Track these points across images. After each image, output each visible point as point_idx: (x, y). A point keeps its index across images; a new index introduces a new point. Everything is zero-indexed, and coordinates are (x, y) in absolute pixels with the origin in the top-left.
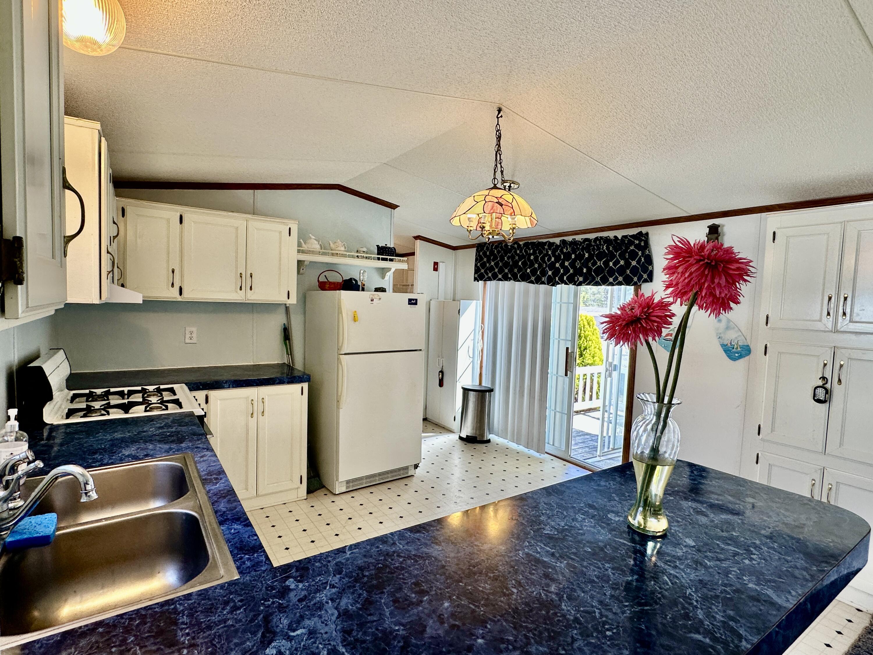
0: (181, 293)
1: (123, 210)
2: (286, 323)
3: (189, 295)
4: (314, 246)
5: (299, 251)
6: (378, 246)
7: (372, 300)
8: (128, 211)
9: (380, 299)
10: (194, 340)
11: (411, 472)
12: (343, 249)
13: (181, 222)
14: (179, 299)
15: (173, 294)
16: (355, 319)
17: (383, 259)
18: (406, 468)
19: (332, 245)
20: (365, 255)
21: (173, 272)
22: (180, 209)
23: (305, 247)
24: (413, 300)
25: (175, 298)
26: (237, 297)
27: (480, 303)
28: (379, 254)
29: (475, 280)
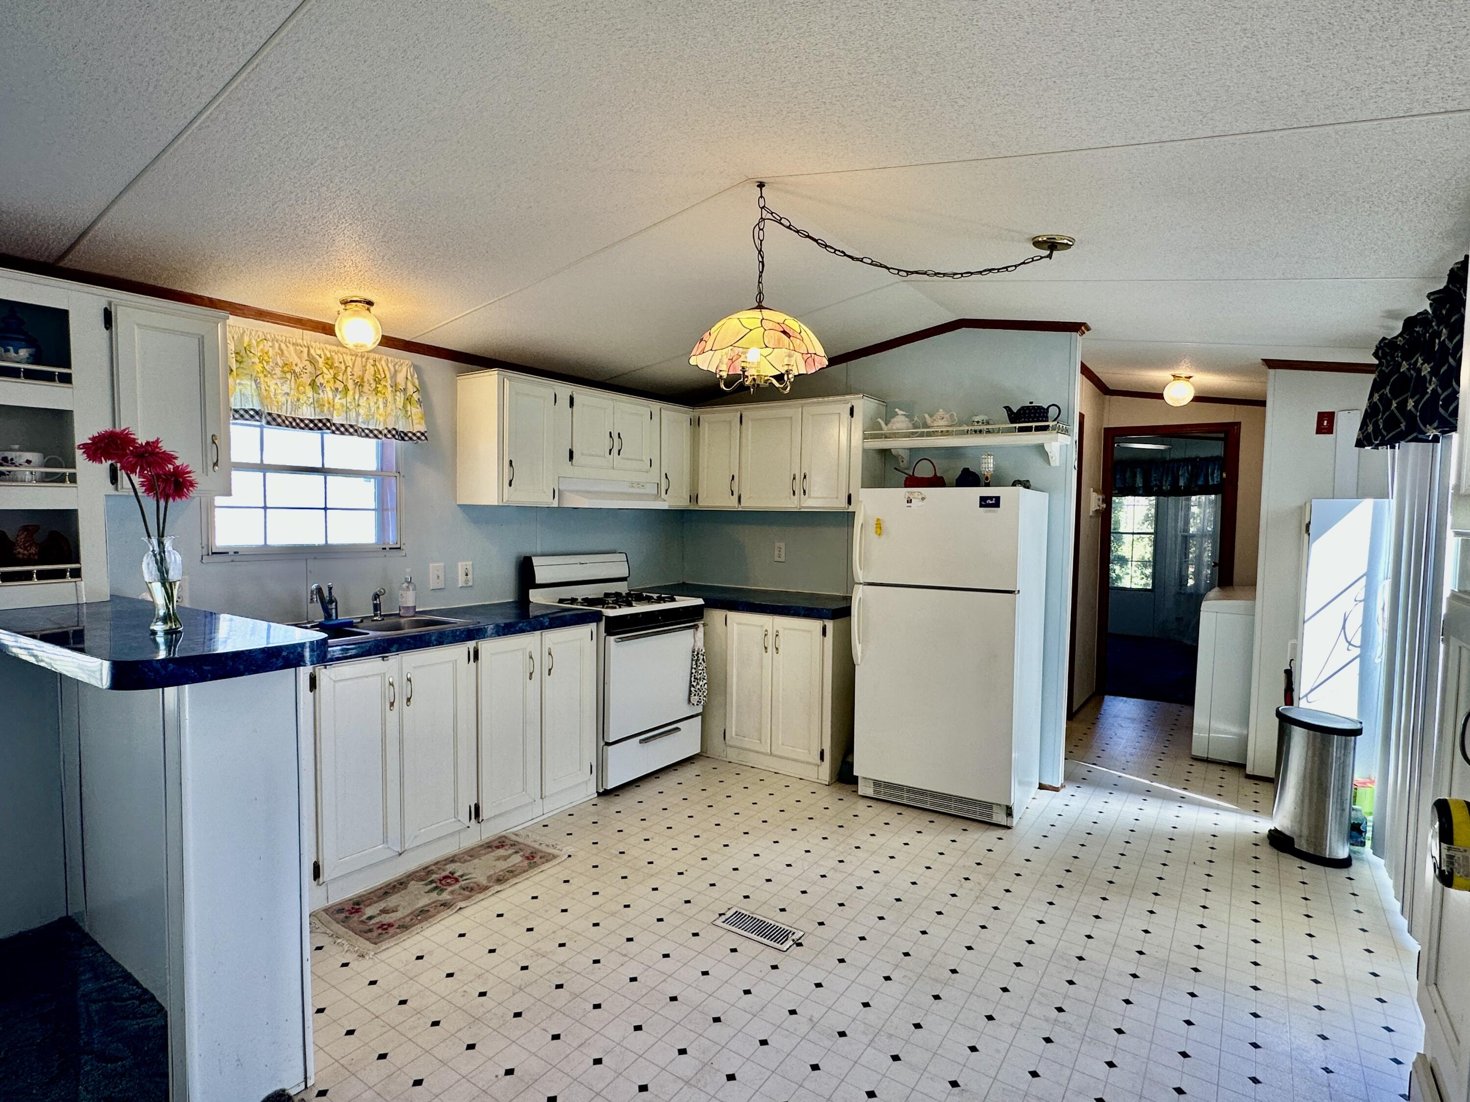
0: (741, 502)
3: (750, 503)
6: (1009, 407)
7: (909, 501)
9: (923, 499)
11: (998, 817)
12: (947, 423)
13: (741, 423)
14: (744, 508)
15: (730, 503)
16: (879, 530)
18: (989, 806)
19: (929, 420)
20: (985, 427)
21: (733, 479)
22: (740, 408)
24: (991, 498)
25: (734, 507)
26: (790, 504)
27: (1390, 505)
28: (1012, 421)
29: (1360, 444)
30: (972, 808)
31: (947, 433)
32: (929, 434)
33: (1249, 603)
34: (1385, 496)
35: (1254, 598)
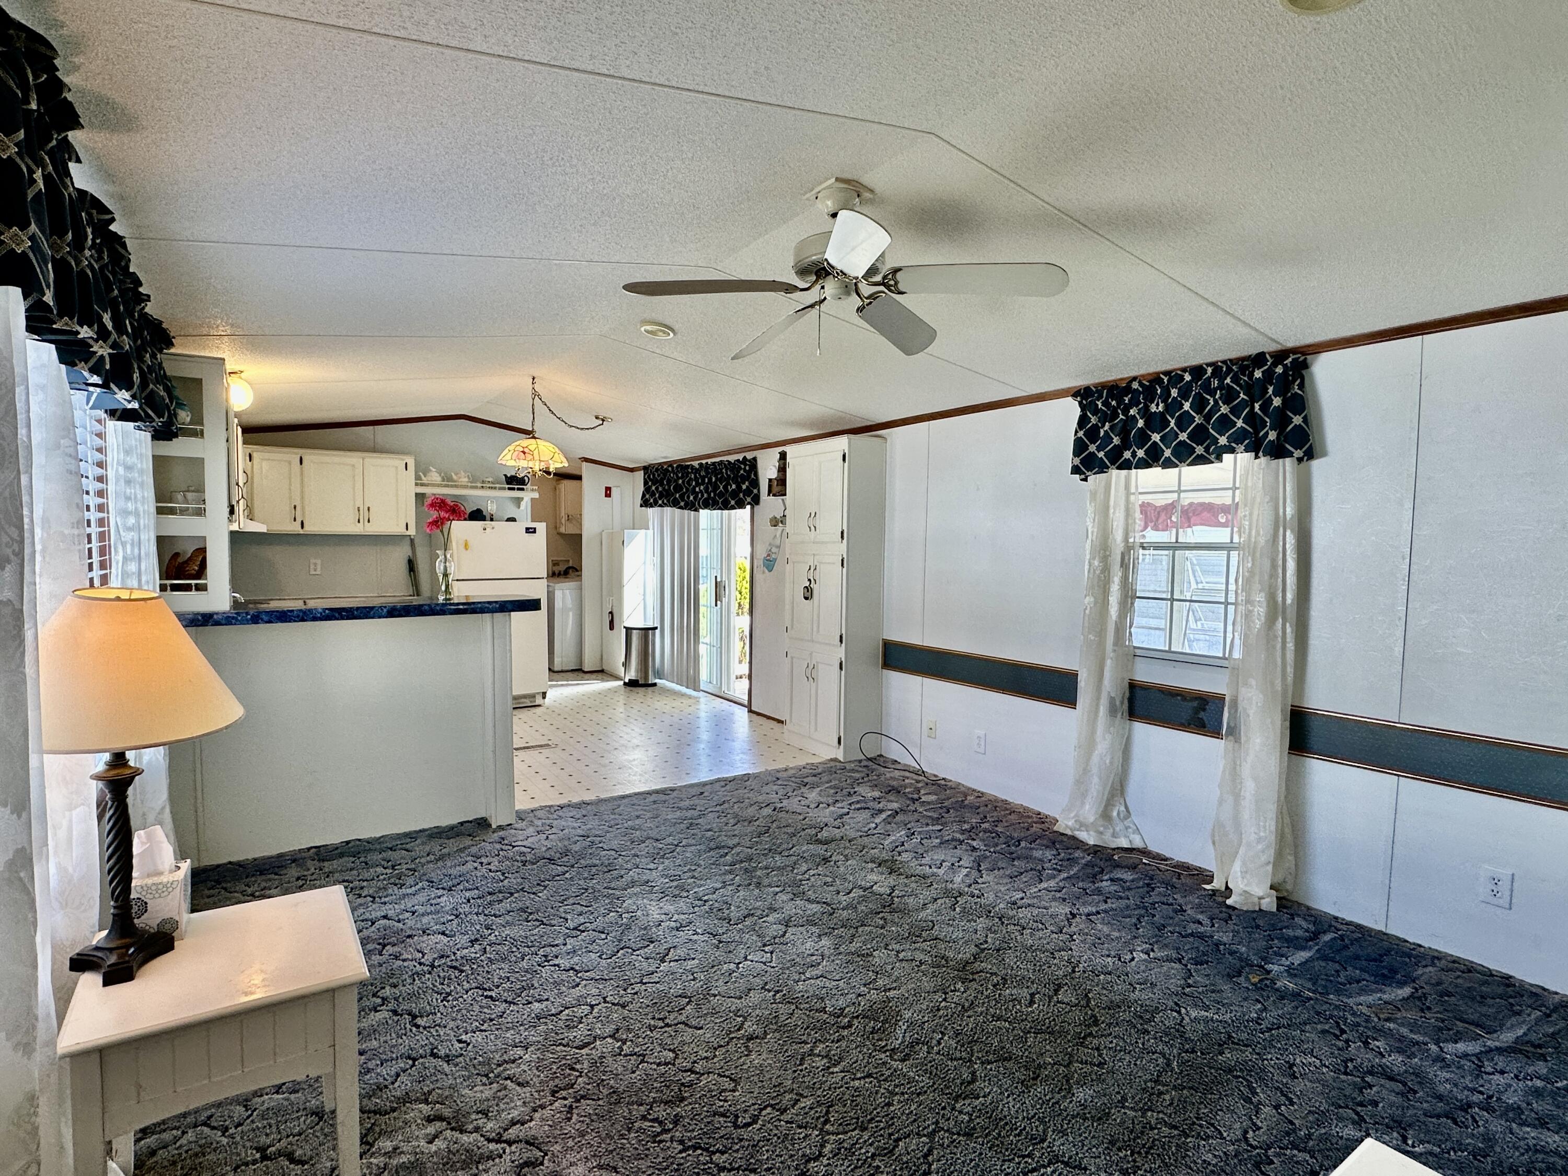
0: (302, 527)
1: (250, 456)
2: (410, 553)
3: (310, 528)
4: (434, 478)
5: (416, 484)
6: (505, 475)
7: (485, 529)
8: (255, 455)
9: (493, 528)
10: (318, 573)
11: (539, 700)
12: (466, 480)
13: (301, 463)
14: (302, 532)
15: (295, 528)
16: (466, 547)
17: (510, 489)
18: (533, 696)
19: (455, 477)
20: (492, 486)
21: (295, 507)
22: (301, 451)
23: (425, 480)
24: (531, 528)
25: (298, 531)
26: (357, 529)
27: (650, 532)
28: (508, 484)
29: (641, 506)
30: (523, 700)
31: (465, 487)
32: (456, 486)
33: (579, 583)
34: (648, 529)
35: (581, 581)
